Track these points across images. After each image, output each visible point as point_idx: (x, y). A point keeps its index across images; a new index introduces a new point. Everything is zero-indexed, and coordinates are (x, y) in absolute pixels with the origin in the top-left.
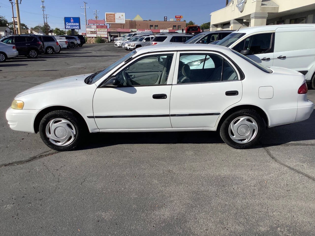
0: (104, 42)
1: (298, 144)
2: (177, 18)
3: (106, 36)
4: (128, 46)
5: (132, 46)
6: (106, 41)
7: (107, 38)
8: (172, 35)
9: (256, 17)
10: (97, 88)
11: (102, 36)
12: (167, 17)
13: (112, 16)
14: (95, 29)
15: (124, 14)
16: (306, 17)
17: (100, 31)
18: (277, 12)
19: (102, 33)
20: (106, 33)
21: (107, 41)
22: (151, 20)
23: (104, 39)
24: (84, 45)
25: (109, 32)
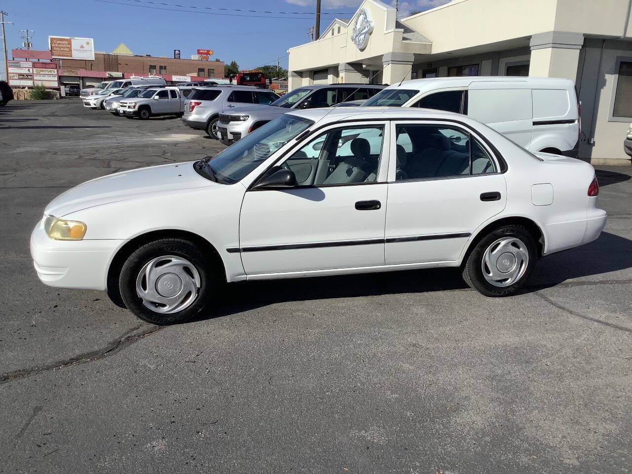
0: (52, 98)
1: (583, 283)
2: (202, 54)
3: (56, 85)
4: (121, 106)
5: (129, 107)
6: (56, 95)
7: (59, 89)
8: (231, 88)
9: (394, 62)
10: (246, 191)
11: (47, 84)
12: (179, 51)
13: (64, 44)
14: (29, 70)
15: (92, 41)
16: (478, 64)
17: (41, 73)
18: (429, 53)
19: (46, 78)
20: (56, 79)
21: (58, 95)
22: (149, 56)
23: (50, 92)
24: (10, 103)
25: (60, 77)
